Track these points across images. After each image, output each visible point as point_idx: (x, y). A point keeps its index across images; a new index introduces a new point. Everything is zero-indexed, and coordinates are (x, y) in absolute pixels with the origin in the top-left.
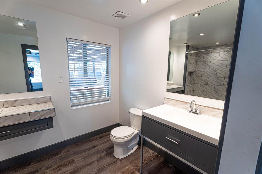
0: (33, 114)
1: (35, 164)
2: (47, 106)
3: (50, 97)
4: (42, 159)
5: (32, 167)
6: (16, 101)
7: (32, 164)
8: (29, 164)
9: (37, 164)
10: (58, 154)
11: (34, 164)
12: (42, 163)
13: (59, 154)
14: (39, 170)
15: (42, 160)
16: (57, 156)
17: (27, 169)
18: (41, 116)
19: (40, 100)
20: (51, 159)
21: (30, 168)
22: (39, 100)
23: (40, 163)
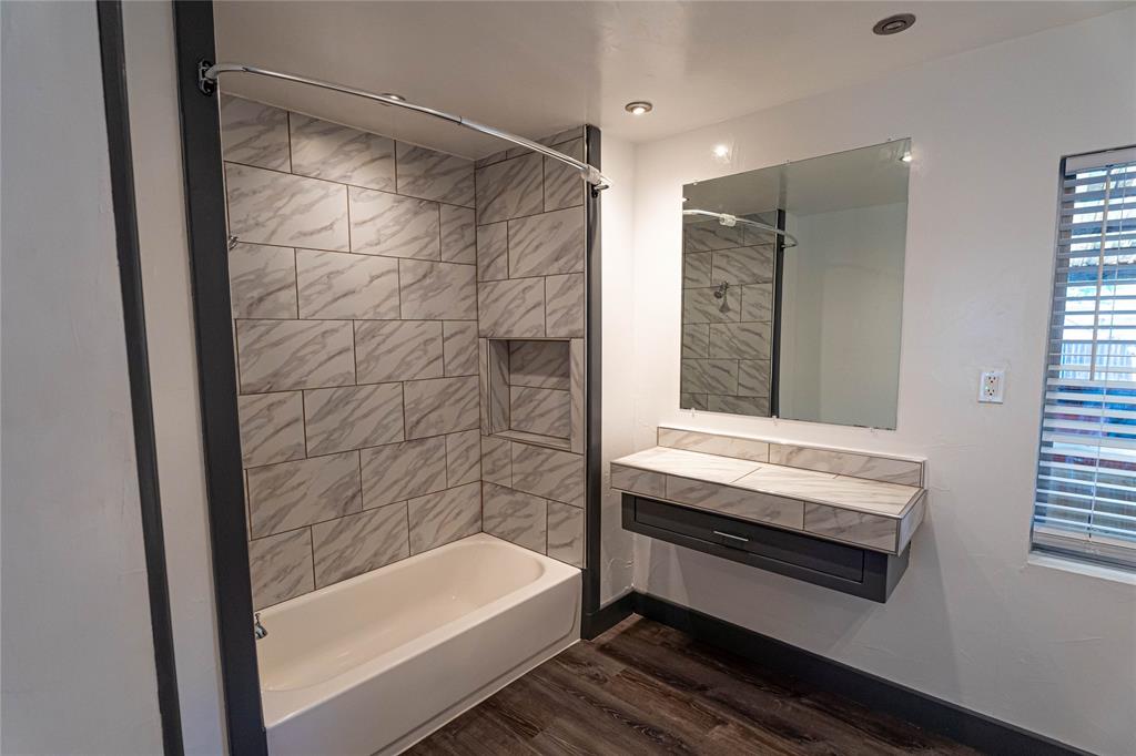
0: (817, 509)
1: (810, 710)
2: (880, 498)
3: (923, 464)
4: (843, 712)
5: (798, 711)
6: (801, 449)
7: (804, 700)
8: (797, 695)
9: (815, 713)
10: (904, 745)
11: (808, 706)
12: (831, 725)
13: (910, 745)
14: (807, 739)
15: (839, 718)
16: (895, 749)
17: (783, 702)
18: (841, 530)
19: (874, 467)
20: (867, 741)
21: (790, 708)
22: (873, 464)
23: (826, 719)
